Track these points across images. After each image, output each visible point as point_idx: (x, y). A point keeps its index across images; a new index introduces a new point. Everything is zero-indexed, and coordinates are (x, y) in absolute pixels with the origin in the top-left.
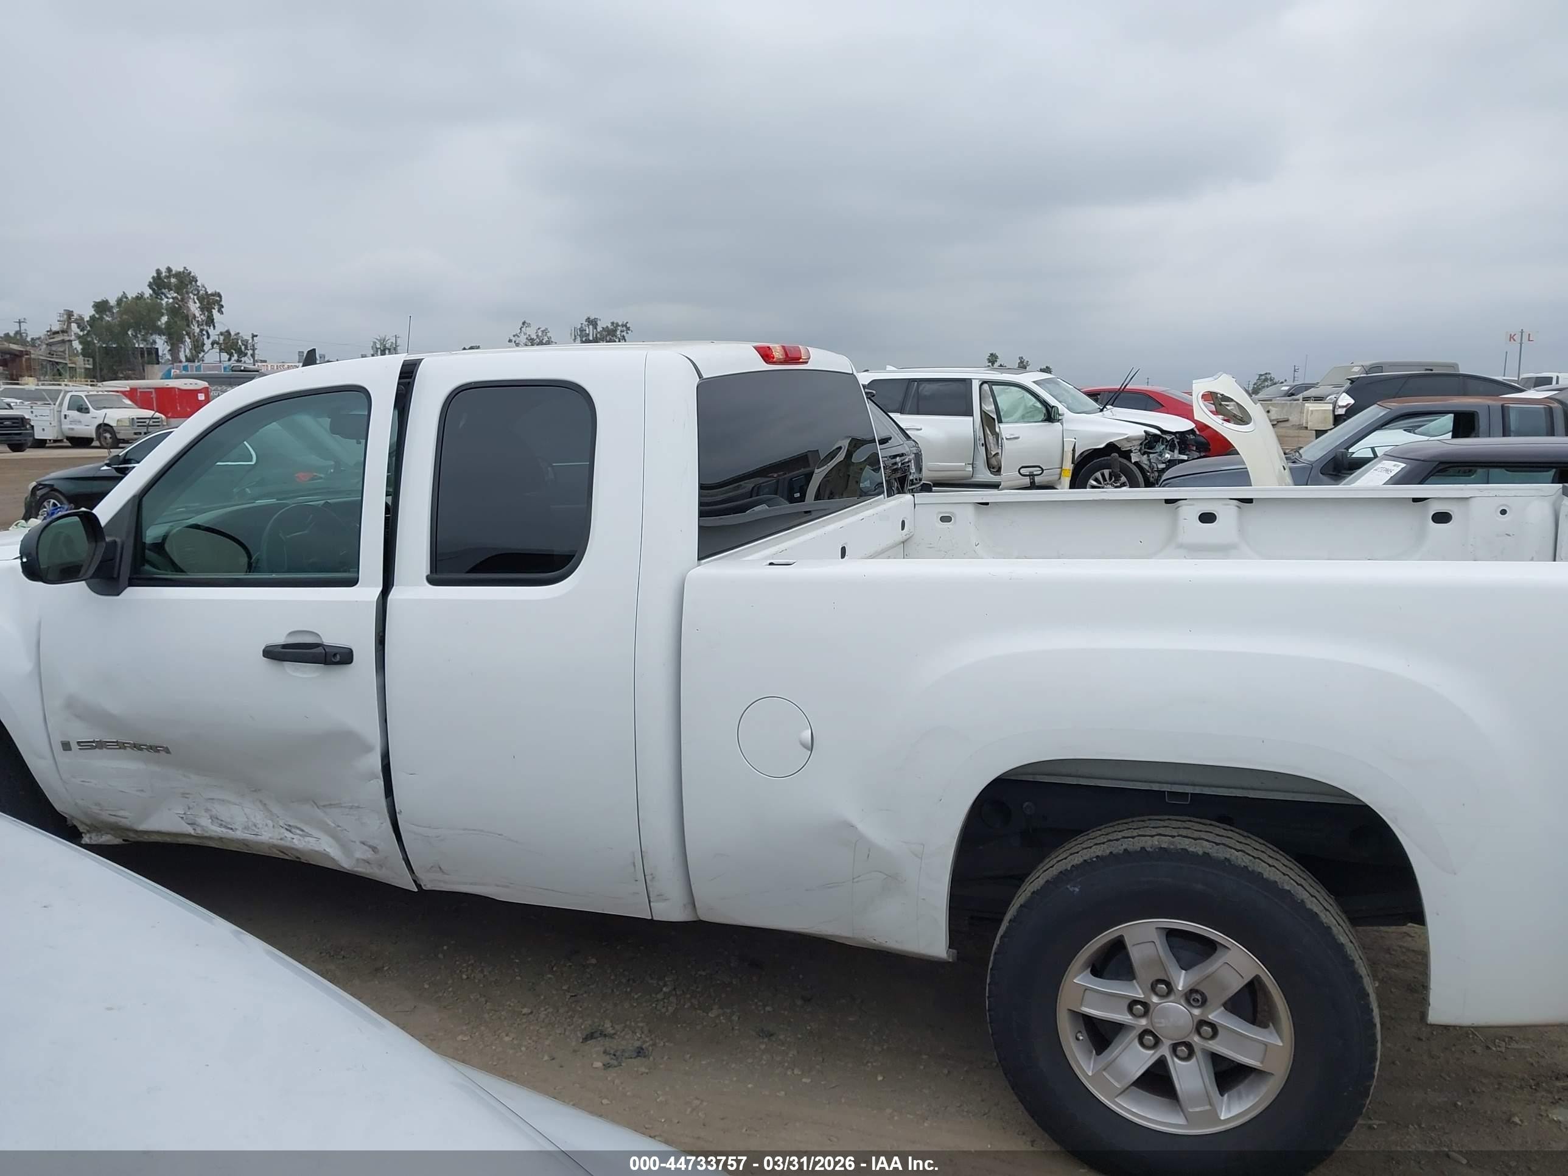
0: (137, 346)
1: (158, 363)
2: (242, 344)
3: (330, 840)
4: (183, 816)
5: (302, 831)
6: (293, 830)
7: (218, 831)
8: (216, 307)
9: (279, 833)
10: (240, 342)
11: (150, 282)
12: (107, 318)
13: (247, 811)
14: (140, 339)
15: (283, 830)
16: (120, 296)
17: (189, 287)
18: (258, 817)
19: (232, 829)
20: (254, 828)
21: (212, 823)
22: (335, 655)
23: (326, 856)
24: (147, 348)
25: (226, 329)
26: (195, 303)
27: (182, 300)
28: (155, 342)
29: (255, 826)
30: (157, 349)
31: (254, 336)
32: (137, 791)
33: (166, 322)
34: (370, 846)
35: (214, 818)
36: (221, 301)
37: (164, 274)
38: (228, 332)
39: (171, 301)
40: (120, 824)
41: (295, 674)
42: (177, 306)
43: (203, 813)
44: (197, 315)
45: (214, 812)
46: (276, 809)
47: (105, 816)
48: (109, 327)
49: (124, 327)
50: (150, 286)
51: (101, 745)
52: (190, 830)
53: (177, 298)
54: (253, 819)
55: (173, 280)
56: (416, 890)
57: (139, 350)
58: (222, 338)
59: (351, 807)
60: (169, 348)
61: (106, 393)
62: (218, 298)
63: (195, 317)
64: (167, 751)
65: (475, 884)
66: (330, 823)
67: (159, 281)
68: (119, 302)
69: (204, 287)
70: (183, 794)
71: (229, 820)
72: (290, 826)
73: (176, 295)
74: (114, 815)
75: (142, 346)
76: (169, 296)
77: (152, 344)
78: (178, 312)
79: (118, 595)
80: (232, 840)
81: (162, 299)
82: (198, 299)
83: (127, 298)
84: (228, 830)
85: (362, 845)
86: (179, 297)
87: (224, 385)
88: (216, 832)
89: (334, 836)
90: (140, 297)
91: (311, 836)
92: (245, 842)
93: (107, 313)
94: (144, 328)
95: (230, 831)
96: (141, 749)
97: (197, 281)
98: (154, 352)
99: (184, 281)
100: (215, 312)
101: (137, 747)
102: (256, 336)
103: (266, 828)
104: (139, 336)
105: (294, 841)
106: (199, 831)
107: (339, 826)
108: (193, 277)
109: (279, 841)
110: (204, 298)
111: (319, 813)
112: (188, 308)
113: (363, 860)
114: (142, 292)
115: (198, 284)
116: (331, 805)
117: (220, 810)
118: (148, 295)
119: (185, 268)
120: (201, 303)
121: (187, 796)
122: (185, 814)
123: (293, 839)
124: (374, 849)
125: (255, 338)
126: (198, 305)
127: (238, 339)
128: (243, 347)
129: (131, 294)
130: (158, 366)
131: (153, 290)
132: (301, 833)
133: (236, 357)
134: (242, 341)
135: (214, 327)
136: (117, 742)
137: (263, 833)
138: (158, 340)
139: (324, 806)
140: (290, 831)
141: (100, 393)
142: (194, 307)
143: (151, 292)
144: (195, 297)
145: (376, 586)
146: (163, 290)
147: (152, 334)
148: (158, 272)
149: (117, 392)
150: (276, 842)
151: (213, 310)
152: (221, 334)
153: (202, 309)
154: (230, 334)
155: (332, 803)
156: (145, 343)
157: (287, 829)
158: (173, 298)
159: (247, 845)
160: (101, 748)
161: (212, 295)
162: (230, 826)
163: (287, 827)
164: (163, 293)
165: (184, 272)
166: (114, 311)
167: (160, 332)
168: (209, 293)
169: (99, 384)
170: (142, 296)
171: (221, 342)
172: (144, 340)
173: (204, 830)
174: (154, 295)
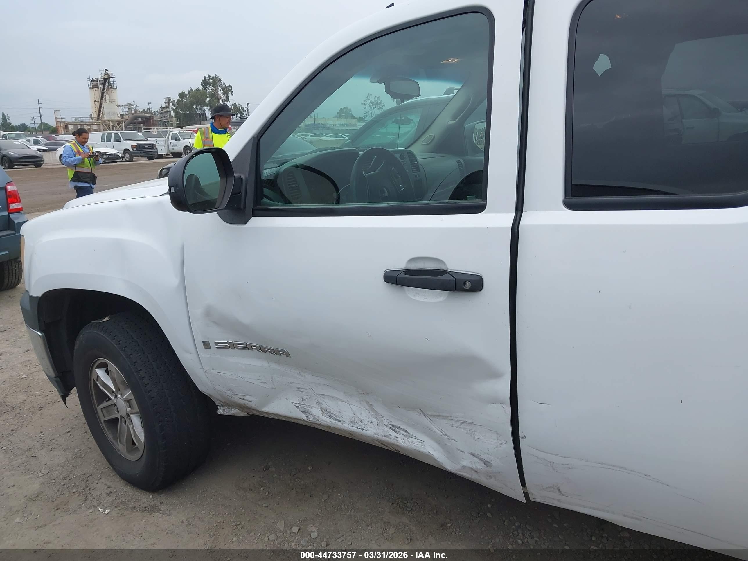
0: (197, 112)
1: (206, 120)
2: (242, 109)
3: (435, 445)
4: (298, 405)
5: (406, 432)
6: (397, 430)
7: (328, 421)
8: (230, 92)
9: (384, 431)
10: (240, 108)
11: (201, 83)
12: (185, 100)
13: (354, 408)
14: (199, 109)
15: (386, 429)
16: (190, 90)
17: (218, 83)
18: (364, 414)
19: (340, 421)
20: (360, 423)
21: (323, 414)
22: (465, 283)
23: (428, 456)
24: (201, 113)
25: (234, 102)
26: (221, 91)
27: (215, 90)
28: (204, 110)
29: (361, 421)
30: (206, 113)
31: (248, 104)
32: (261, 382)
33: (209, 101)
34: (481, 459)
35: (324, 410)
36: (232, 89)
37: (207, 78)
38: (235, 104)
39: (211, 90)
40: (247, 405)
41: (416, 298)
42: (213, 93)
43: (315, 405)
44: (222, 96)
45: (324, 405)
46: (380, 410)
47: (236, 399)
48: (185, 104)
49: (192, 104)
50: (202, 84)
51: (233, 346)
52: (303, 416)
53: (213, 89)
54: (359, 416)
55: (211, 81)
56: (525, 502)
57: (198, 114)
58: (233, 106)
59: (463, 422)
60: (211, 112)
61: (187, 131)
62: (231, 88)
63: (221, 97)
64: (288, 355)
65: (597, 509)
66: (437, 431)
67: (205, 82)
68: (189, 92)
69: (224, 83)
70: (298, 388)
71: (337, 414)
72: (393, 426)
73: (212, 88)
74: (243, 399)
75: (199, 112)
76: (210, 88)
77: (203, 111)
78: (214, 96)
79: (245, 223)
80: (339, 430)
81: (207, 90)
82: (222, 89)
83: (192, 90)
84: (336, 422)
85: (472, 456)
86: (214, 89)
87: (237, 126)
88: (326, 422)
89: (439, 442)
90: (198, 90)
91: (415, 437)
92: (351, 433)
93: (185, 98)
94: (200, 104)
95: (339, 423)
96: (266, 352)
97: (221, 80)
98: (204, 115)
99: (216, 81)
100: (229, 95)
101: (262, 349)
102: (249, 104)
103: (371, 425)
104: (198, 107)
105: (398, 439)
106: (311, 419)
107: (446, 435)
108: (219, 79)
109: (385, 438)
110: (224, 89)
111: (426, 421)
112: (218, 94)
113: (472, 469)
114: (198, 87)
115: (222, 82)
116: (440, 416)
117: (328, 403)
118: (201, 89)
119: (216, 75)
120: (223, 91)
121: (302, 390)
122: (299, 404)
123: (397, 437)
124: (486, 463)
125: (248, 105)
126: (222, 92)
127: (240, 107)
128: (242, 111)
129: (194, 89)
130: (206, 121)
131: (203, 86)
132: (404, 433)
133: (239, 115)
134: (241, 108)
135: (229, 102)
136: (246, 344)
137: (368, 428)
138: (206, 109)
139: (431, 416)
140: (394, 430)
141: (185, 131)
142: (220, 93)
143: (202, 87)
144: (221, 88)
145: (508, 212)
146: (207, 86)
147: (203, 107)
148: (205, 77)
149: (192, 130)
150: (380, 437)
151: (229, 94)
152: (232, 105)
153: (224, 94)
154: (236, 105)
155: (441, 414)
156: (201, 111)
157: (391, 428)
158: (211, 89)
159: (352, 435)
160: (234, 348)
161: (228, 87)
162: (338, 419)
163: (391, 427)
164: (207, 87)
165: (215, 77)
166: (187, 97)
167: (206, 105)
168: (227, 86)
169: (184, 127)
170: (198, 89)
171: (233, 109)
172: (200, 109)
173: (315, 418)
174: (203, 89)
